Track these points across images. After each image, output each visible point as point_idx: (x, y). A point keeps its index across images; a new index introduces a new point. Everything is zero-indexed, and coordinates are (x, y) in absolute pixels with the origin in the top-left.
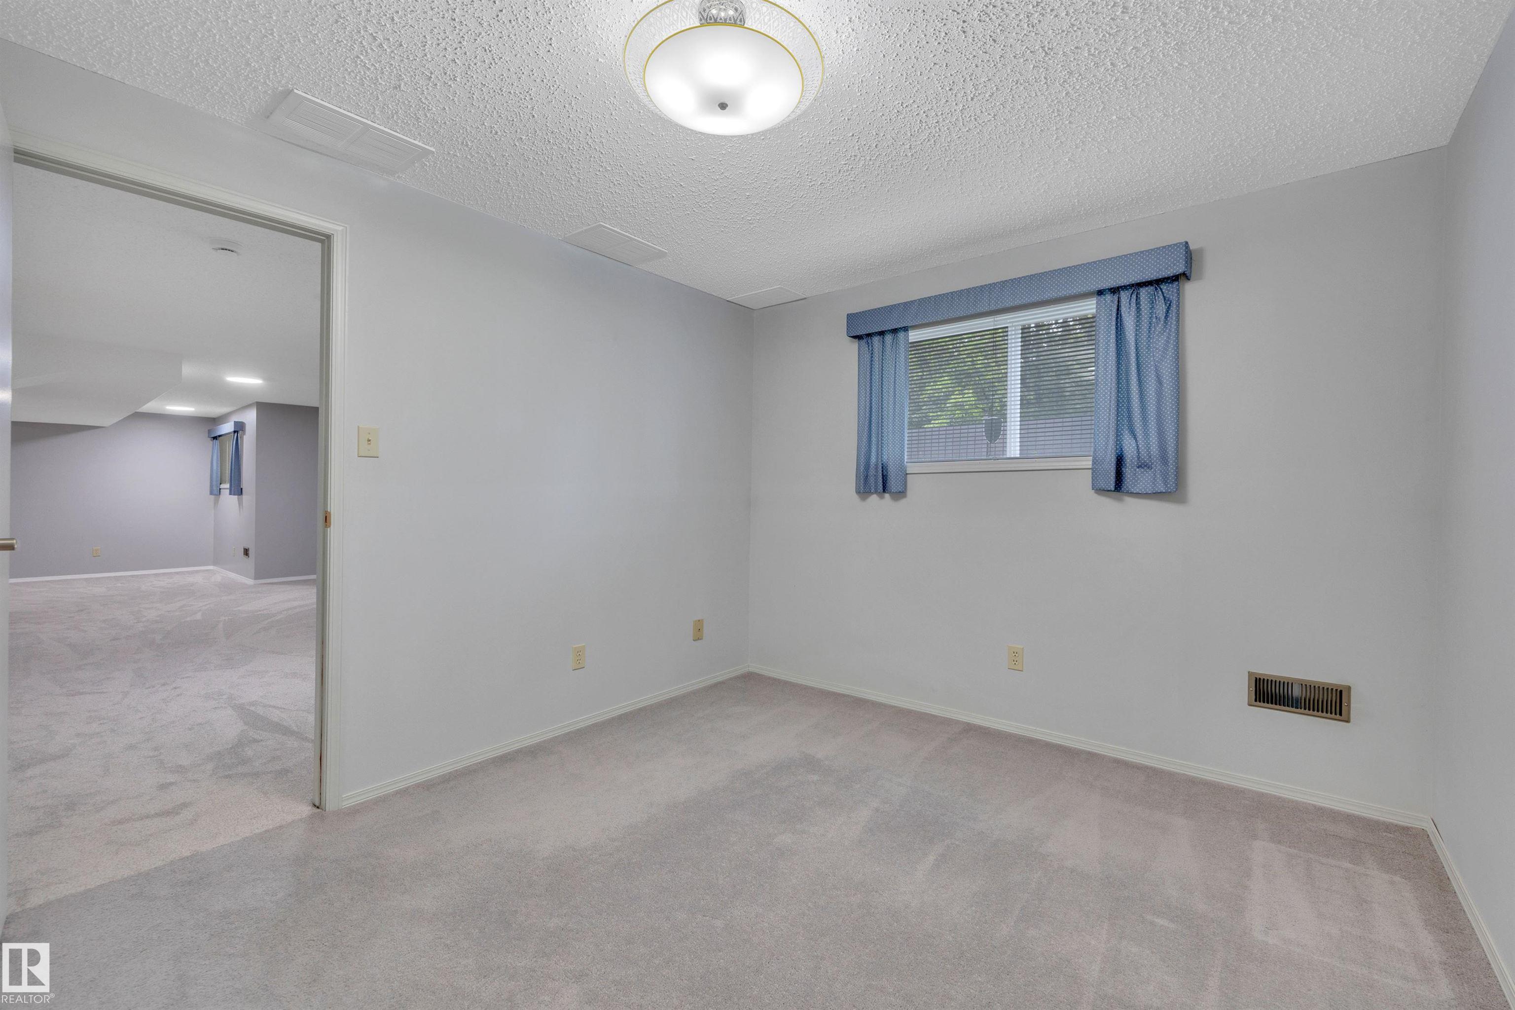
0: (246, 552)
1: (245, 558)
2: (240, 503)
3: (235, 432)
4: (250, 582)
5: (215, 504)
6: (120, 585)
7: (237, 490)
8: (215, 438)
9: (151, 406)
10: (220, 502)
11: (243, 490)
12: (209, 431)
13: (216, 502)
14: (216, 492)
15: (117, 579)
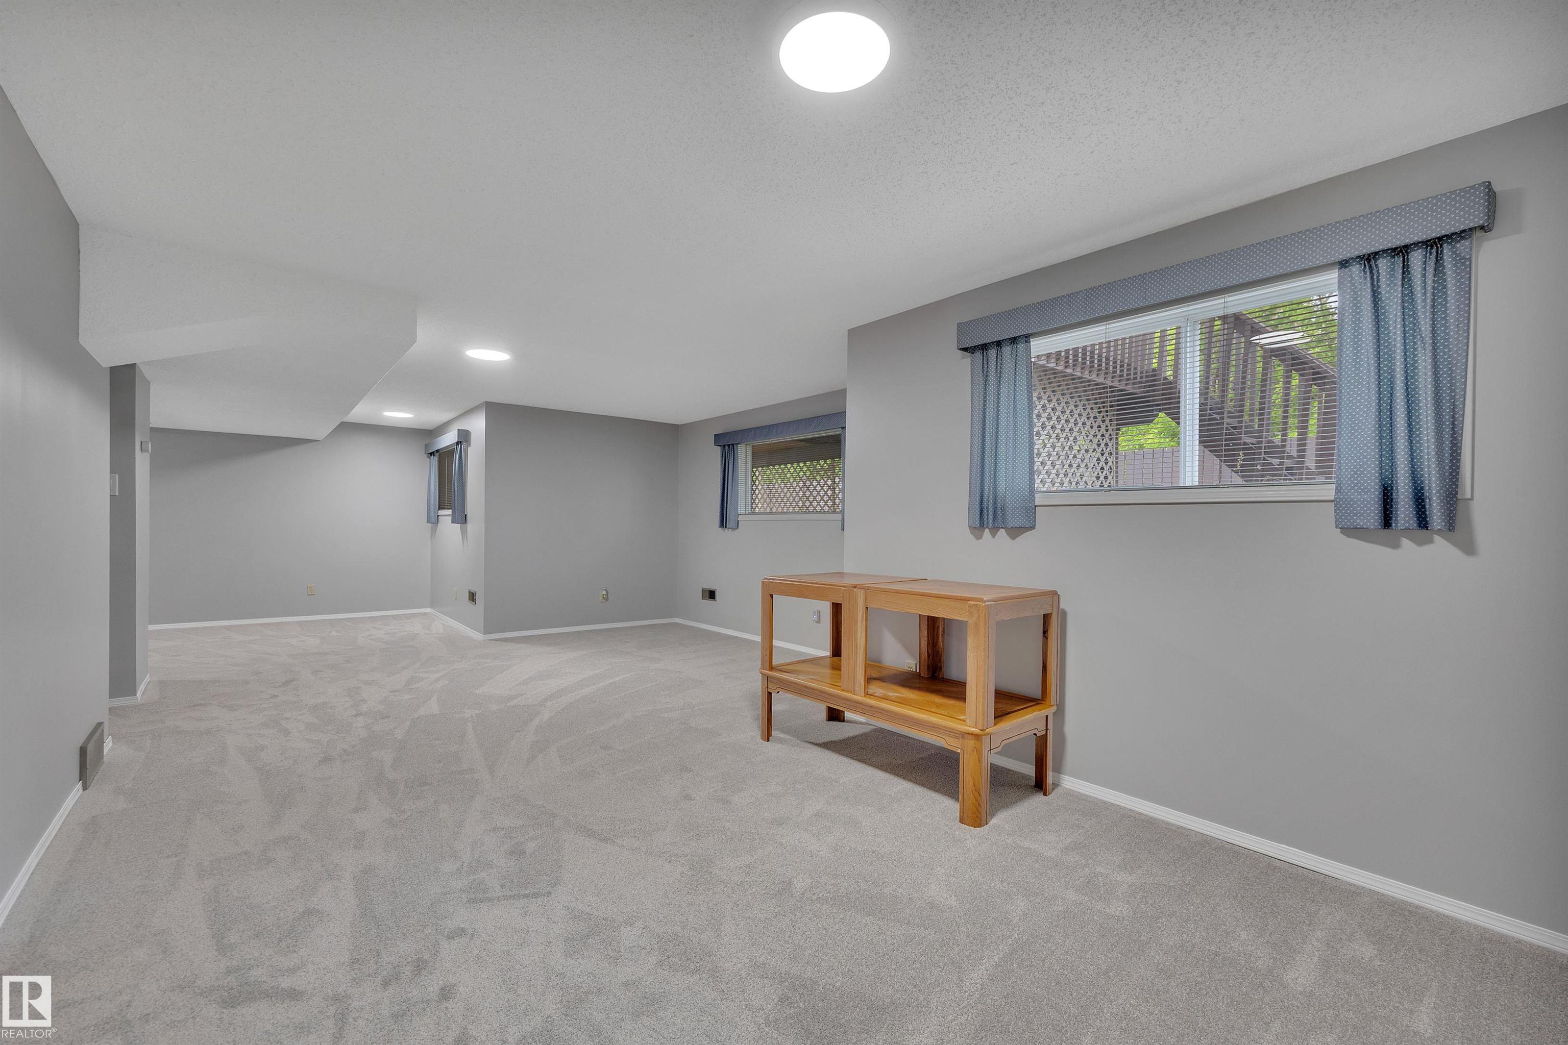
0: (472, 597)
1: (470, 605)
2: (464, 533)
3: (457, 443)
4: (478, 636)
5: (432, 533)
6: (334, 633)
7: (461, 518)
8: (432, 454)
9: (362, 412)
10: (437, 532)
11: (468, 517)
12: (426, 446)
13: (434, 532)
14: (434, 521)
15: (332, 623)
